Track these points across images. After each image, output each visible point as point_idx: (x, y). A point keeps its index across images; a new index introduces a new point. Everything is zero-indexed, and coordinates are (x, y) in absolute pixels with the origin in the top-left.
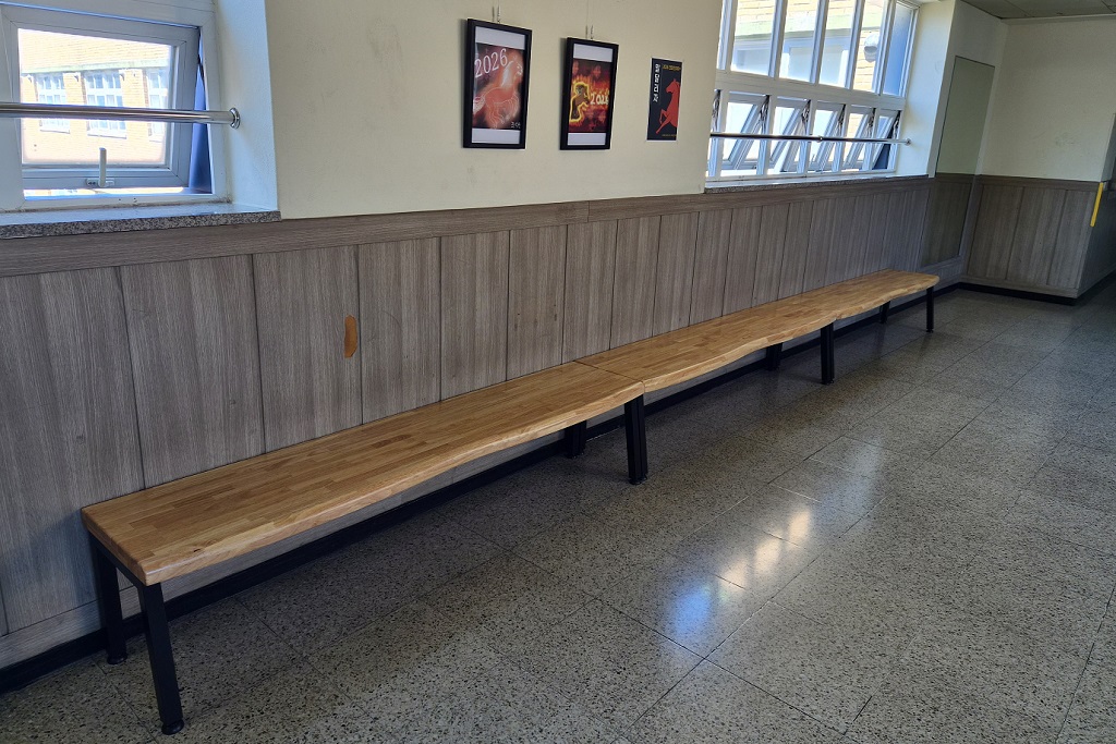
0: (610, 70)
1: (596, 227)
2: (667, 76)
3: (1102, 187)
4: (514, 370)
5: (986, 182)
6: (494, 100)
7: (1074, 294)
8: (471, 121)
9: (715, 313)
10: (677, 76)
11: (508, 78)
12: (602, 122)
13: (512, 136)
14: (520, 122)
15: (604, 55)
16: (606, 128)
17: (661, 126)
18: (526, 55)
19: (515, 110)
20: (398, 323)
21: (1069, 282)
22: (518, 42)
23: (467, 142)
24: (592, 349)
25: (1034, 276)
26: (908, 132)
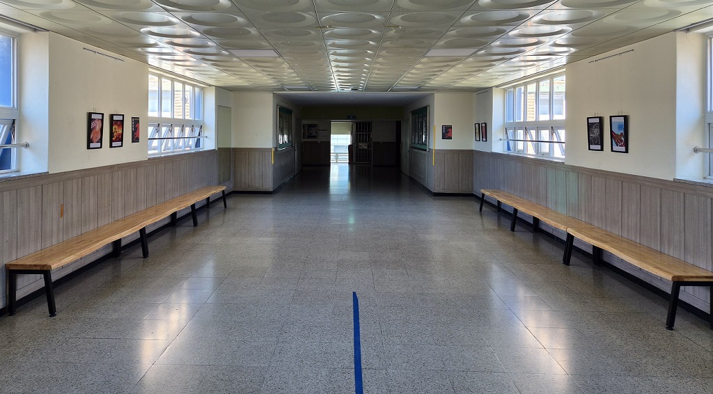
0: (122, 121)
1: (120, 172)
2: (136, 121)
3: (273, 149)
4: (100, 225)
5: (236, 150)
6: (94, 136)
7: (272, 190)
8: (89, 141)
9: (154, 204)
10: (138, 121)
11: (98, 128)
12: (120, 139)
13: (99, 145)
14: (101, 141)
15: (121, 118)
16: (122, 140)
17: (135, 139)
18: (102, 120)
19: (99, 137)
20: (72, 206)
21: (269, 185)
22: (100, 117)
23: (89, 148)
24: (120, 217)
25: (258, 185)
26: (206, 133)
